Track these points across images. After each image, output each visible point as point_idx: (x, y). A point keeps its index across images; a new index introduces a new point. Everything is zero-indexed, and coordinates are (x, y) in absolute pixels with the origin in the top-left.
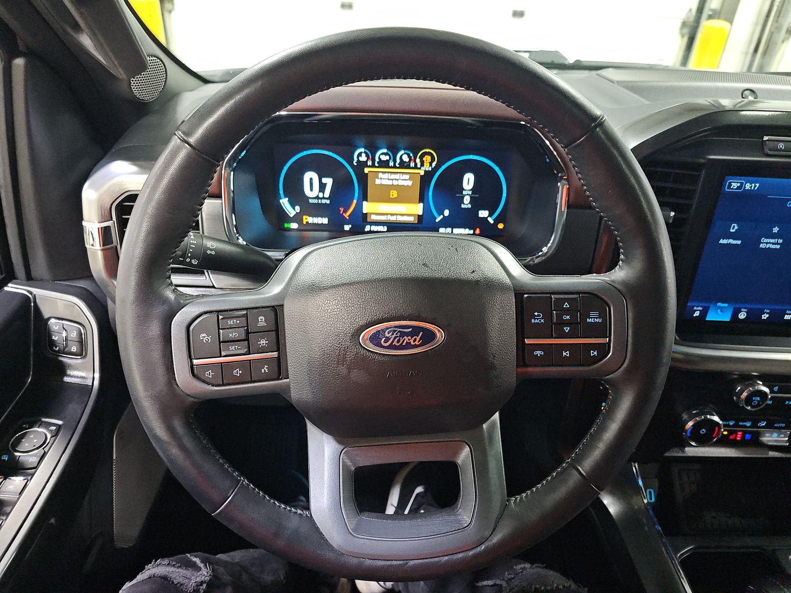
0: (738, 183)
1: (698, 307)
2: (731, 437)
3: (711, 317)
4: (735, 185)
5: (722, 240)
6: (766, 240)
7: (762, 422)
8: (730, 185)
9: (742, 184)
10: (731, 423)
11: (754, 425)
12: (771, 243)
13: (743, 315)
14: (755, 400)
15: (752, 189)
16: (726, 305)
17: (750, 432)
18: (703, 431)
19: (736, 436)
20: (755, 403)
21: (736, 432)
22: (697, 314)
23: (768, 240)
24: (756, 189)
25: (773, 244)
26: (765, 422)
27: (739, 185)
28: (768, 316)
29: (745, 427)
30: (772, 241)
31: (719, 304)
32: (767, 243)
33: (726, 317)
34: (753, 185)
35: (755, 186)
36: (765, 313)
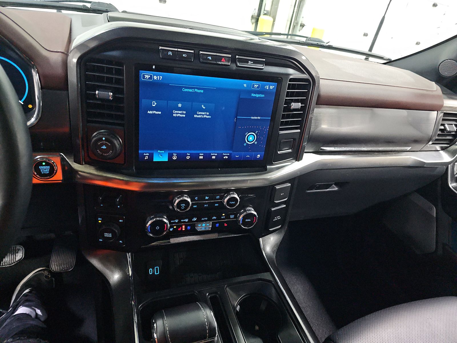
0: (149, 75)
1: (146, 153)
2: (180, 229)
3: (156, 159)
4: (147, 77)
5: (149, 111)
6: (176, 112)
7: (194, 218)
8: (144, 77)
9: (151, 76)
10: (177, 221)
11: (190, 220)
12: (179, 113)
13: (175, 157)
14: (182, 206)
15: (159, 79)
16: (163, 152)
17: (189, 225)
18: (158, 228)
19: (182, 229)
20: (183, 208)
21: (181, 226)
22: (146, 158)
23: (177, 112)
24: (161, 79)
25: (181, 114)
26: (196, 218)
27: (149, 76)
28: (189, 157)
29: (185, 222)
30: (180, 112)
31: (159, 151)
32: (177, 113)
33: (165, 159)
34: (158, 77)
35: (160, 78)
36: (188, 155)
